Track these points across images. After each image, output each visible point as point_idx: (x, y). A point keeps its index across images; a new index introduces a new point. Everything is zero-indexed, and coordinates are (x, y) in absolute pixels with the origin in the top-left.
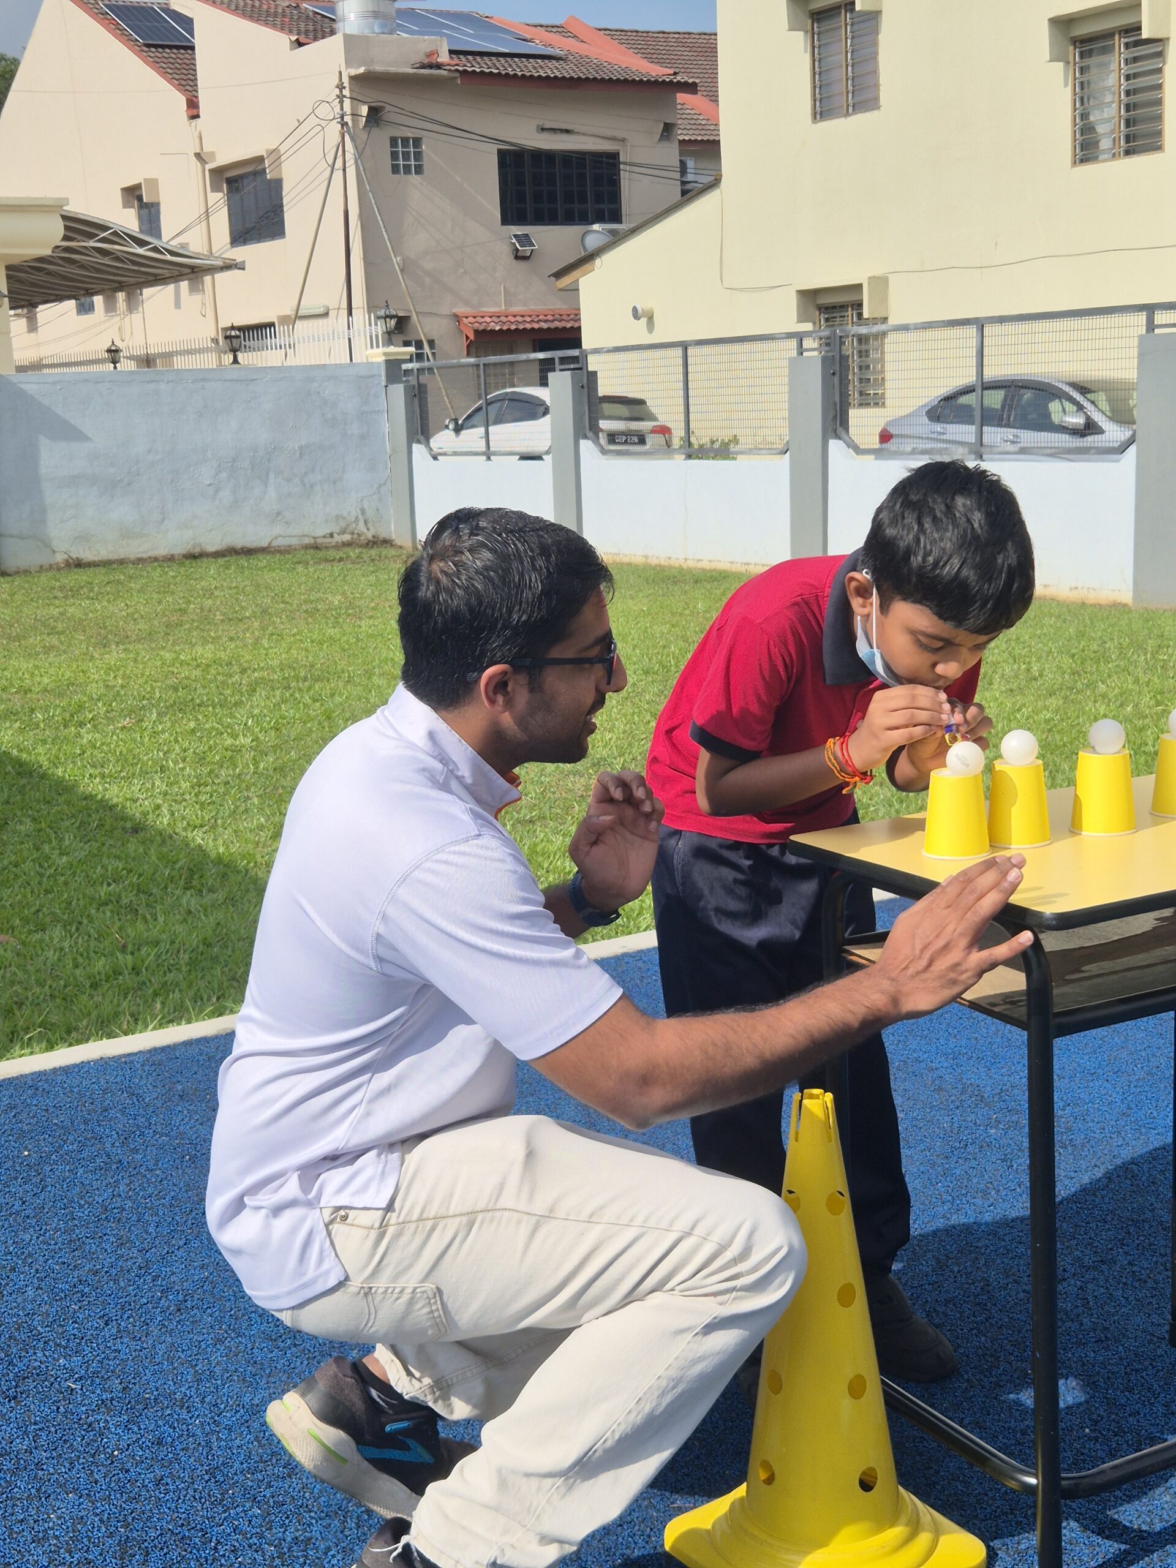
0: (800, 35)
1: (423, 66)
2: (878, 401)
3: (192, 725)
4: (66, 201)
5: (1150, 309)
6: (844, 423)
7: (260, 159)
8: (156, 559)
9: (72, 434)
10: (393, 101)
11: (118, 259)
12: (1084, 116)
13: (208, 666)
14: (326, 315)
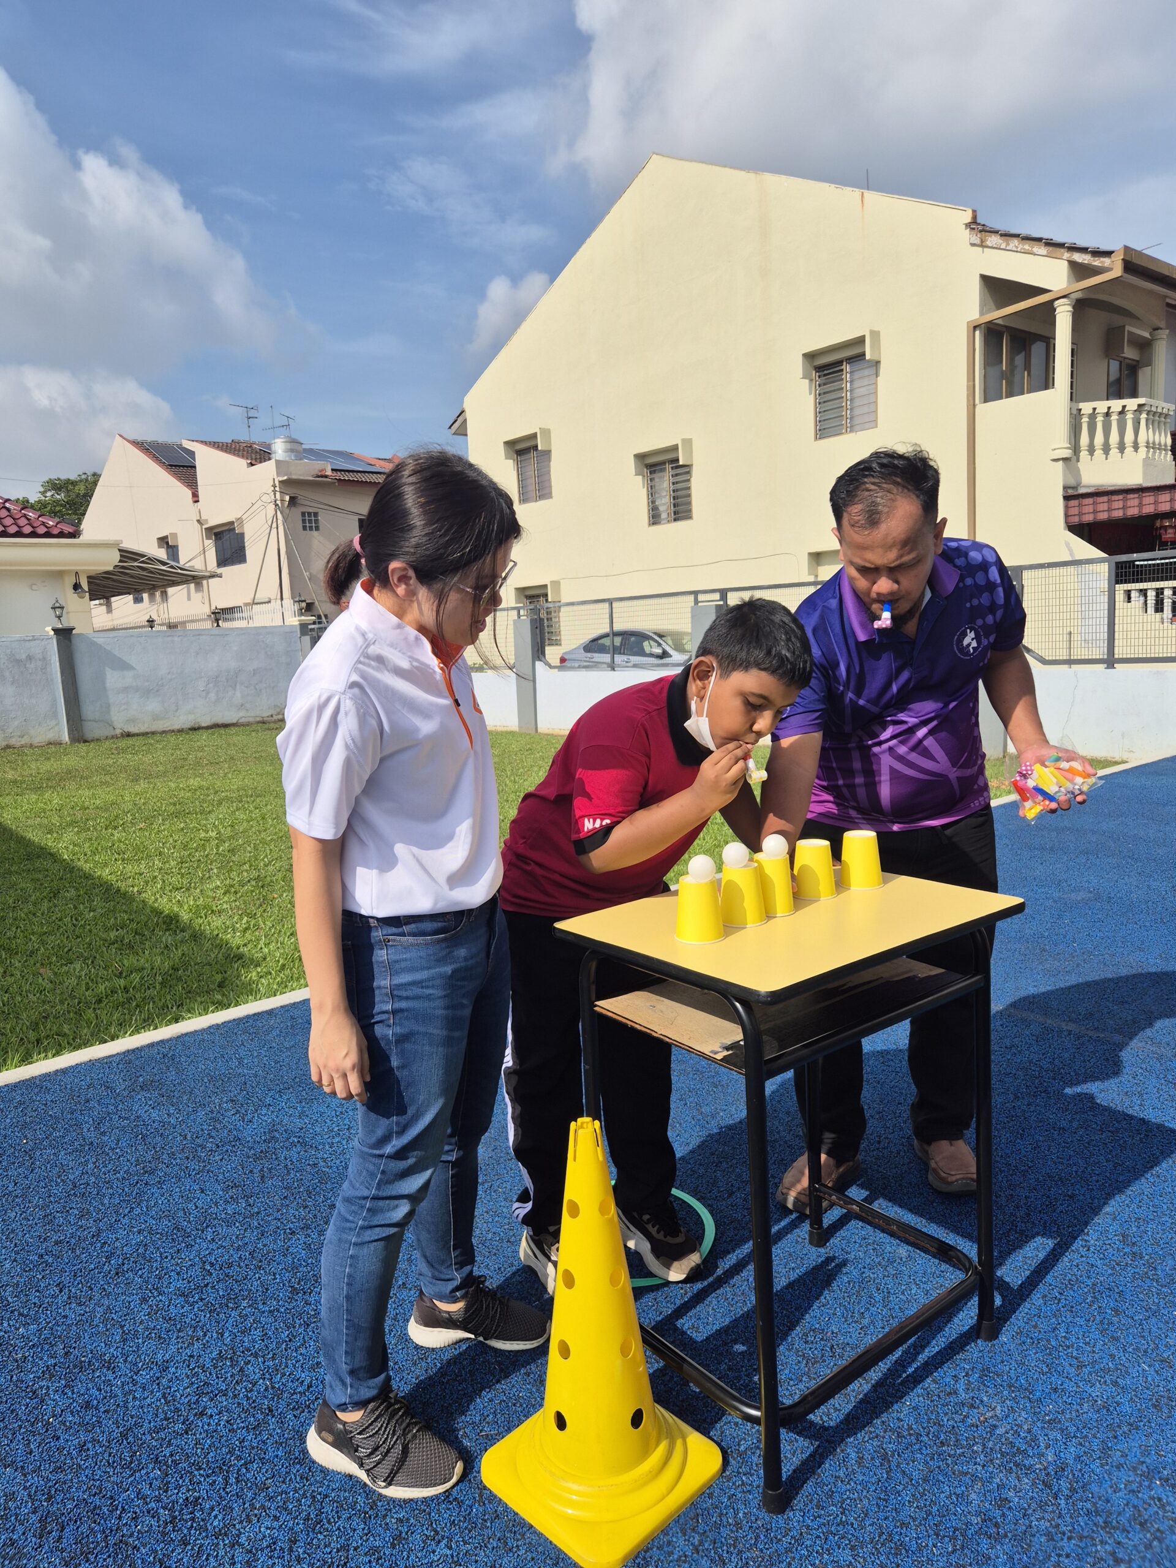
0: (511, 461)
1: (318, 476)
2: (558, 643)
3: (182, 825)
4: (121, 542)
5: (696, 593)
6: (543, 653)
7: (232, 523)
8: (173, 731)
9: (122, 665)
10: (300, 493)
11: (151, 572)
12: (653, 502)
13: (196, 790)
14: (269, 602)
